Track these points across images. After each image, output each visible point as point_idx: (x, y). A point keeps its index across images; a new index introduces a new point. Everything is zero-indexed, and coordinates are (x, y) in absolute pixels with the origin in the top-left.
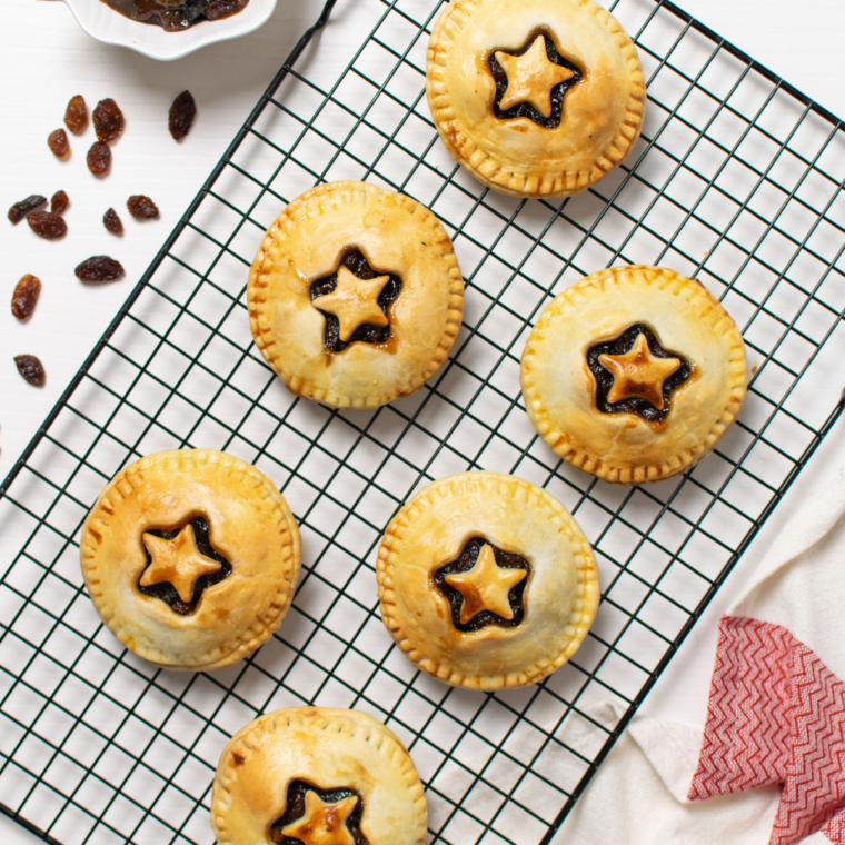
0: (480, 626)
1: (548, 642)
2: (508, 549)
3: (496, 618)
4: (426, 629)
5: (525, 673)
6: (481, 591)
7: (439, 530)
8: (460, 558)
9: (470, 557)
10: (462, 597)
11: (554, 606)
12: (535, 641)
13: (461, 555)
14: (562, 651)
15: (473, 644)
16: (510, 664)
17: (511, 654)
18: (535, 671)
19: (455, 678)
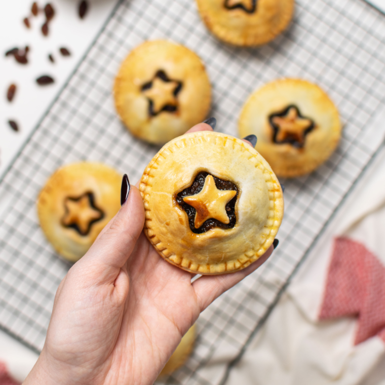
0: (208, 229)
1: (253, 240)
2: (224, 177)
3: (218, 223)
4: (172, 233)
5: (238, 260)
6: (207, 205)
7: (177, 168)
8: (192, 185)
9: (199, 184)
10: (195, 211)
11: (256, 214)
12: (244, 238)
13: (193, 183)
14: (262, 245)
15: (204, 241)
16: (229, 254)
17: (230, 247)
18: (245, 259)
19: (193, 267)
